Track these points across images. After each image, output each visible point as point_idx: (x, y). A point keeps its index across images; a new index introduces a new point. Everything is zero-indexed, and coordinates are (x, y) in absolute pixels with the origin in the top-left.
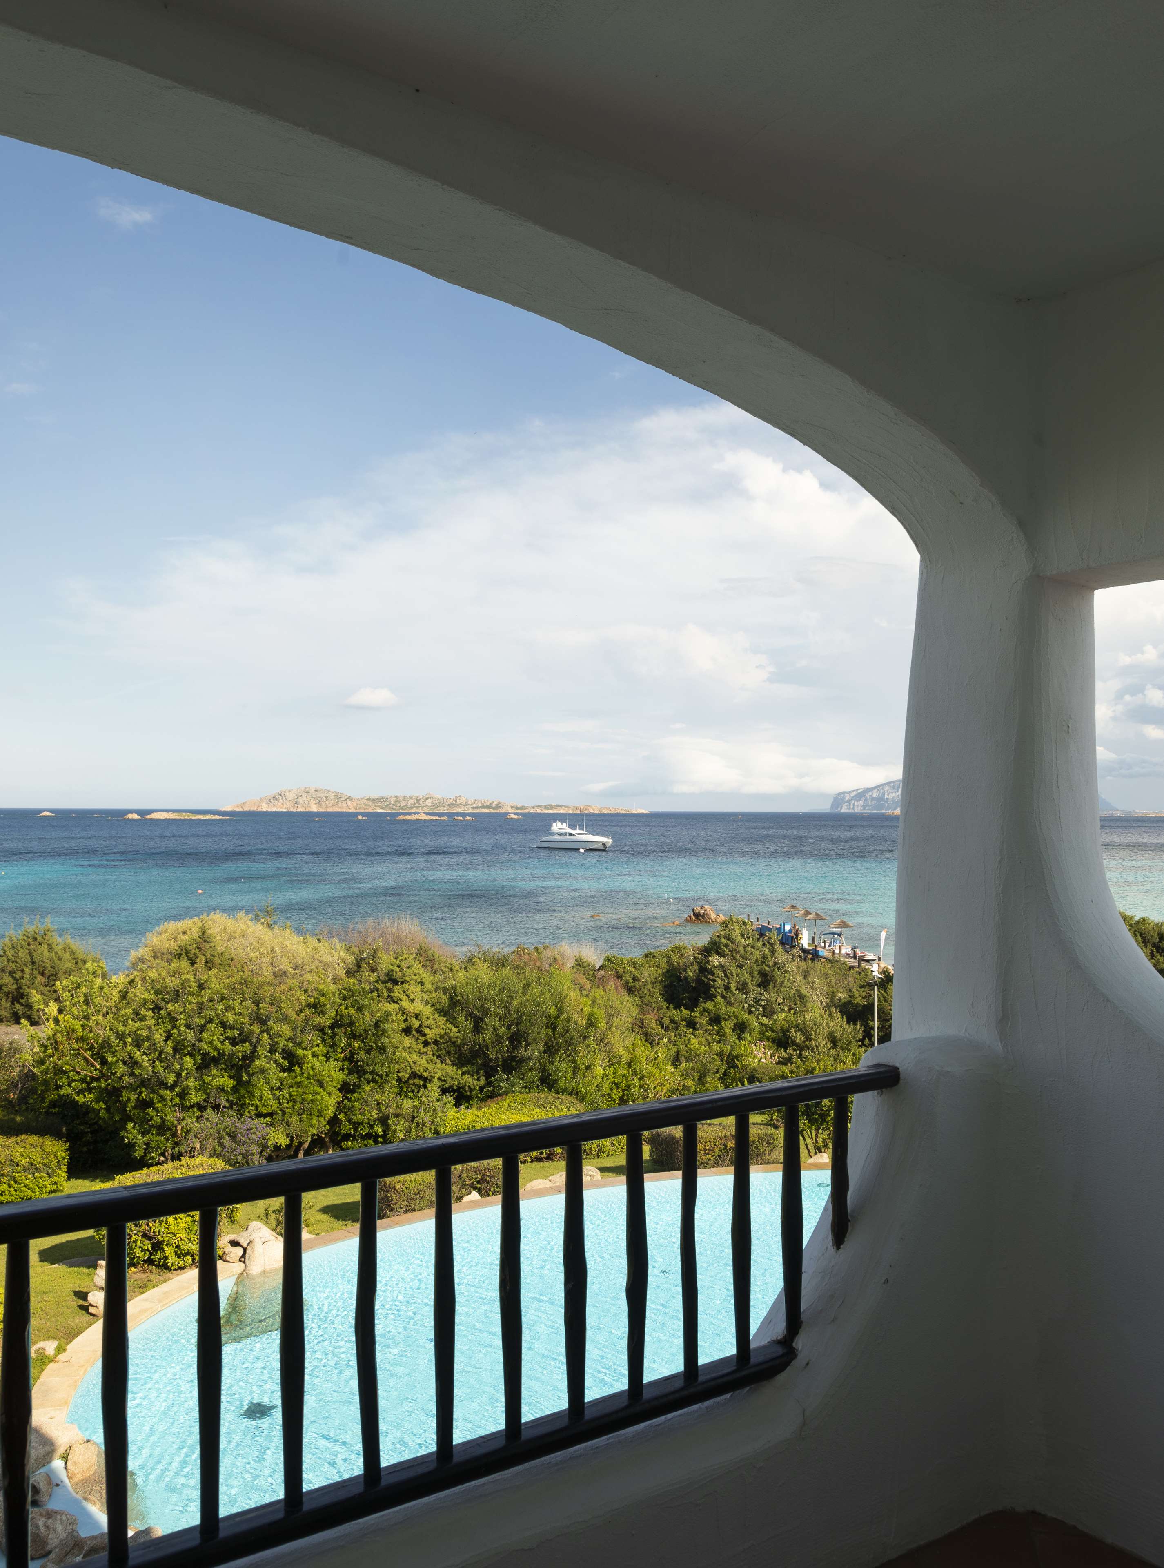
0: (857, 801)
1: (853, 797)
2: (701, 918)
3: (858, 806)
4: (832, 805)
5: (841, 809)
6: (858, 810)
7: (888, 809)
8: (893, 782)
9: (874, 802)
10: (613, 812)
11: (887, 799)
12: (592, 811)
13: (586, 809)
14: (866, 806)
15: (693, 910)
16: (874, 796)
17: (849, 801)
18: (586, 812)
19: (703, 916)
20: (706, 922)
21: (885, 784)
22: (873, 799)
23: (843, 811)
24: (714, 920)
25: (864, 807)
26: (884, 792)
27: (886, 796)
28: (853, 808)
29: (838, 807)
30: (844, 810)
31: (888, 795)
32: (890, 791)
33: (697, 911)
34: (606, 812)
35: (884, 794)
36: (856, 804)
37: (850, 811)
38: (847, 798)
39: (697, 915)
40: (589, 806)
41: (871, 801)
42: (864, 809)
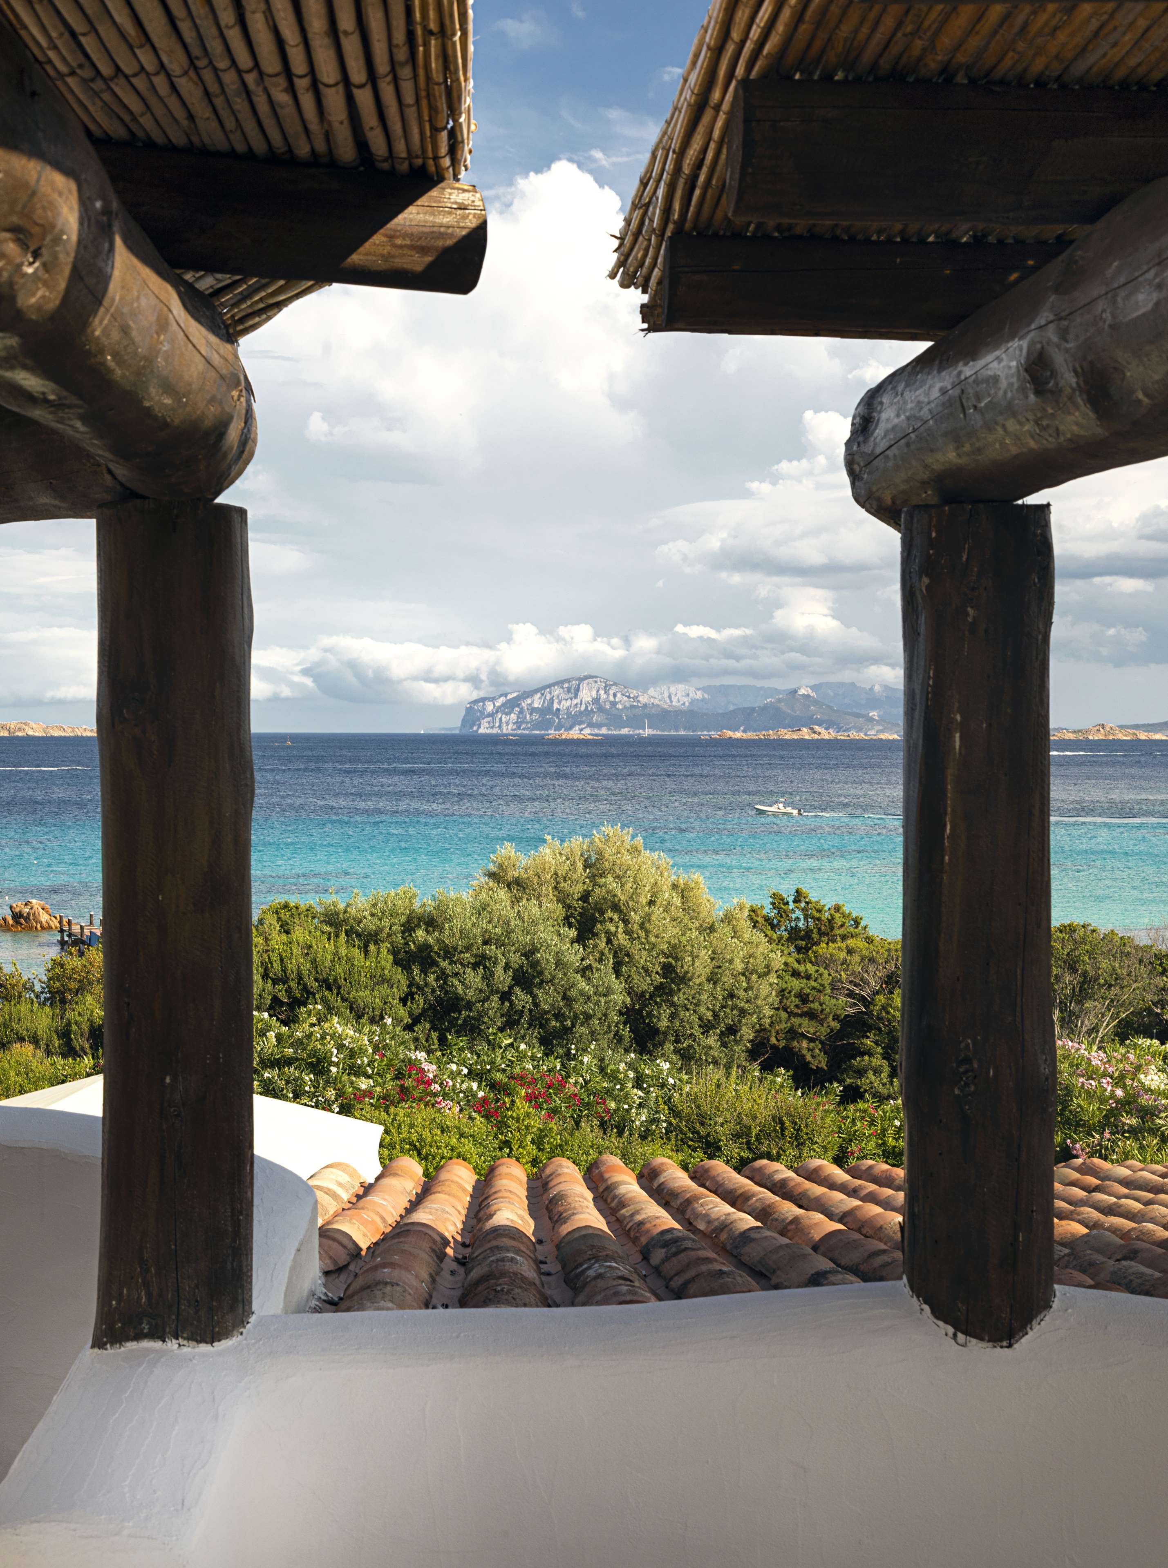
0: (506, 714)
1: (499, 707)
2: (22, 921)
3: (507, 724)
4: (463, 720)
5: (479, 727)
6: (508, 729)
7: (558, 728)
8: (568, 681)
9: (536, 716)
10: (69, 733)
11: (558, 710)
12: (31, 733)
13: (20, 730)
14: (522, 722)
15: (11, 907)
16: (536, 705)
17: (492, 715)
18: (20, 734)
19: (27, 919)
20: (31, 928)
21: (553, 685)
22: (533, 710)
23: (481, 731)
24: (45, 925)
25: (518, 724)
26: (552, 699)
27: (556, 706)
28: (500, 727)
29: (474, 725)
30: (484, 729)
31: (560, 703)
32: (563, 696)
33: (17, 910)
34: (56, 733)
35: (552, 701)
36: (504, 719)
37: (495, 731)
38: (490, 707)
39: (17, 916)
40: (26, 724)
41: (531, 714)
42: (519, 728)
